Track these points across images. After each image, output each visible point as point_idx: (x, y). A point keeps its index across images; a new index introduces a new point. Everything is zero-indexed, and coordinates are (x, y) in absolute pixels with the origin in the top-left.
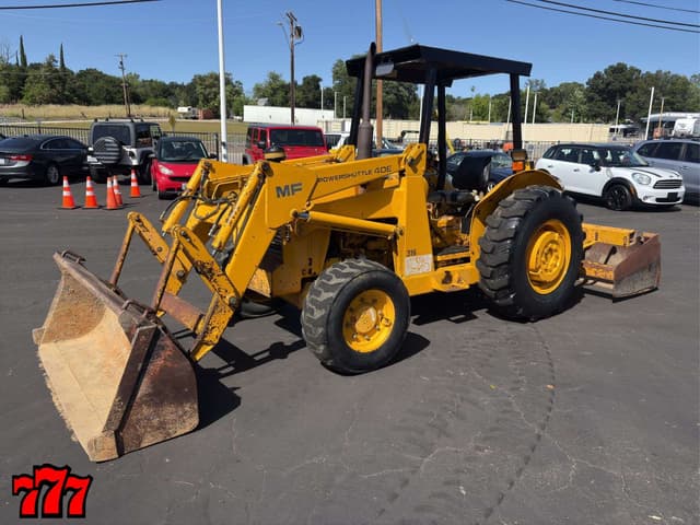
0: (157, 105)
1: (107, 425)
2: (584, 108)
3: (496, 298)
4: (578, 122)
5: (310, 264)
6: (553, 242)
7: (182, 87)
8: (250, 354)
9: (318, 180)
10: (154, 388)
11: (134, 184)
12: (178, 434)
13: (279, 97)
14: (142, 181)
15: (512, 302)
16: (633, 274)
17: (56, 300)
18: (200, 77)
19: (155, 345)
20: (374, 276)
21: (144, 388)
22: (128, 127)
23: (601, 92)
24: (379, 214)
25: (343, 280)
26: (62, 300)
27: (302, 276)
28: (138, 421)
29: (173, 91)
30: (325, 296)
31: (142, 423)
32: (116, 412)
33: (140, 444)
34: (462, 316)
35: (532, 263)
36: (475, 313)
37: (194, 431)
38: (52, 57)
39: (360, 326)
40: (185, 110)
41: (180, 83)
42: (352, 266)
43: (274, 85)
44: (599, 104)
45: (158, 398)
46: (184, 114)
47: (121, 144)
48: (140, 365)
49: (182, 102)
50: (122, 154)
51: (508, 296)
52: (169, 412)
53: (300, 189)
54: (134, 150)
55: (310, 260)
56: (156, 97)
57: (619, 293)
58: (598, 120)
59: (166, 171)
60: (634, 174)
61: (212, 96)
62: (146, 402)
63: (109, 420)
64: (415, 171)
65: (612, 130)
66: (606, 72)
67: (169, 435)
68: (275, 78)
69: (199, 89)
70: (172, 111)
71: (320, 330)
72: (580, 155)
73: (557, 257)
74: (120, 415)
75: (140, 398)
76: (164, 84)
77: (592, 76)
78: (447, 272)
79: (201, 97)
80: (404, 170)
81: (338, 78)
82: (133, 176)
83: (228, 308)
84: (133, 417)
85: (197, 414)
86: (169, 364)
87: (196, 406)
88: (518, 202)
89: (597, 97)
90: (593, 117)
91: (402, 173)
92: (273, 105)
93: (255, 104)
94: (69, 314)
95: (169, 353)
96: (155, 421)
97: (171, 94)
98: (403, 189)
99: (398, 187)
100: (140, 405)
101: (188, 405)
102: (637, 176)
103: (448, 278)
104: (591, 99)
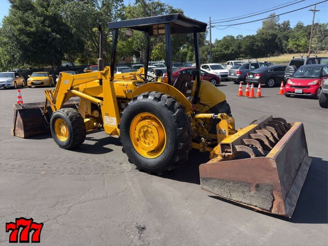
64: (106, 78)
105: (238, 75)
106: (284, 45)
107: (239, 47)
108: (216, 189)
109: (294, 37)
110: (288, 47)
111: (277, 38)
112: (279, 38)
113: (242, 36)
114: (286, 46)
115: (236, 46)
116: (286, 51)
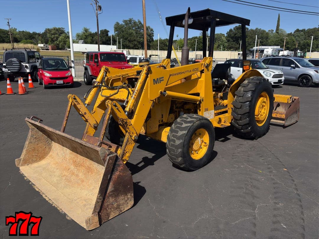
0: (27, 43)
1: (94, 210)
2: (226, 44)
3: (242, 129)
4: (224, 50)
5: (162, 118)
6: (264, 102)
7: (39, 35)
8: (135, 164)
9: (170, 75)
10: (114, 187)
11: (30, 82)
12: (125, 210)
13: (89, 39)
14: (34, 80)
15: (250, 131)
16: (291, 115)
17: (27, 143)
18: (49, 30)
19: (116, 164)
20: (202, 121)
21: (110, 188)
22: (24, 53)
23: (232, 38)
24: (192, 92)
25: (189, 125)
26: (30, 143)
27: (159, 124)
28: (108, 205)
29: (35, 36)
30: (181, 133)
31: (110, 207)
32: (98, 202)
33: (109, 218)
34: (223, 139)
35: (256, 112)
36: (228, 137)
37: (132, 207)
39: (195, 147)
40: (42, 45)
41: (37, 32)
42: (191, 117)
43: (87, 34)
44: (232, 43)
45: (117, 193)
46: (41, 47)
47: (20, 62)
48: (109, 176)
49: (40, 42)
50: (21, 67)
51: (248, 128)
52: (121, 199)
53: (163, 80)
54: (27, 65)
55: (162, 115)
56: (26, 39)
57: (287, 124)
58: (232, 50)
59: (47, 75)
60: (264, 72)
61: (55, 39)
62: (111, 196)
63: (95, 207)
64: (208, 70)
65: (239, 54)
66: (234, 28)
67: (121, 211)
68: (86, 30)
69: (48, 35)
70: (35, 46)
71: (180, 150)
72: (240, 64)
73: (265, 109)
74: (100, 203)
75: (108, 194)
76: (29, 33)
77: (229, 31)
78: (220, 118)
79: (50, 40)
80: (203, 70)
81: (117, 31)
82: (30, 78)
83: (133, 142)
84: (106, 204)
85: (133, 199)
86: (121, 173)
87: (133, 195)
88: (250, 84)
89: (231, 40)
90: (229, 48)
91: (202, 72)
92: (86, 43)
93: (78, 43)
94: (34, 150)
95: (122, 168)
96: (115, 205)
97: (33, 38)
98: (203, 79)
99: (200, 78)
100: (108, 198)
101: (130, 194)
102: (265, 73)
103: (220, 121)
104: (228, 41)
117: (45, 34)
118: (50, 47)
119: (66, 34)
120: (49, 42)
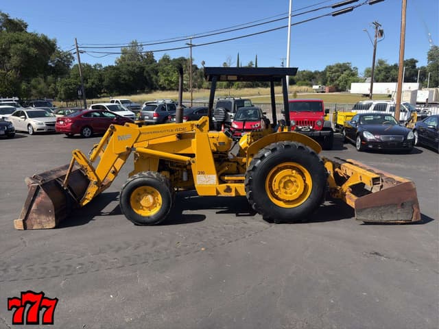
6: (291, 176)
9: (140, 134)
10: (38, 208)
12: (47, 228)
13: (381, 76)
18: (330, 67)
19: (38, 192)
21: (34, 207)
22: (231, 102)
24: (184, 151)
31: (33, 220)
33: (33, 227)
37: (53, 228)
38: (251, 63)
40: (317, 87)
43: (380, 68)
46: (316, 90)
52: (43, 218)
53: (130, 137)
56: (304, 80)
61: (336, 78)
64: (202, 130)
67: (43, 227)
69: (328, 74)
70: (309, 88)
73: (297, 186)
74: (25, 215)
78: (229, 187)
79: (329, 79)
84: (30, 217)
85: (54, 222)
86: (43, 199)
87: (54, 219)
93: (364, 81)
95: (43, 196)
96: (38, 220)
100: (33, 213)
101: (51, 217)
103: (228, 190)
105: (155, 118)
106: (153, 80)
107: (101, 80)
108: (370, 216)
109: (164, 72)
110: (160, 83)
111: (145, 72)
112: (147, 72)
113: (101, 66)
114: (157, 81)
115: (96, 78)
116: (157, 87)
117: (324, 73)
118: (327, 89)
119: (352, 71)
120: (328, 82)
